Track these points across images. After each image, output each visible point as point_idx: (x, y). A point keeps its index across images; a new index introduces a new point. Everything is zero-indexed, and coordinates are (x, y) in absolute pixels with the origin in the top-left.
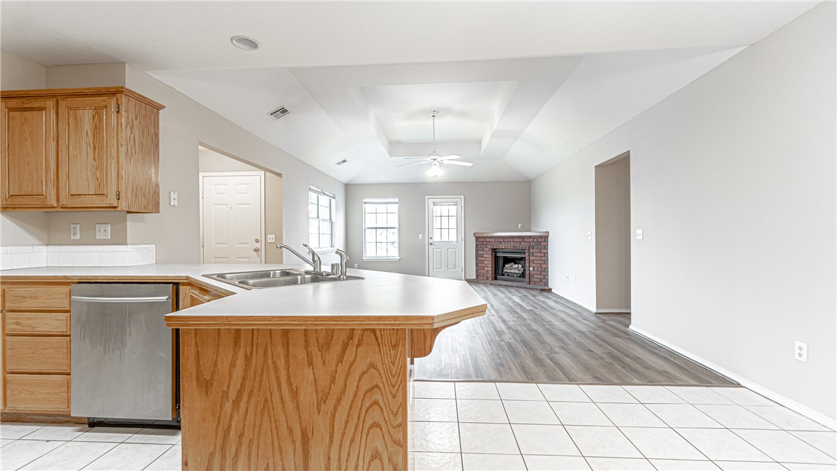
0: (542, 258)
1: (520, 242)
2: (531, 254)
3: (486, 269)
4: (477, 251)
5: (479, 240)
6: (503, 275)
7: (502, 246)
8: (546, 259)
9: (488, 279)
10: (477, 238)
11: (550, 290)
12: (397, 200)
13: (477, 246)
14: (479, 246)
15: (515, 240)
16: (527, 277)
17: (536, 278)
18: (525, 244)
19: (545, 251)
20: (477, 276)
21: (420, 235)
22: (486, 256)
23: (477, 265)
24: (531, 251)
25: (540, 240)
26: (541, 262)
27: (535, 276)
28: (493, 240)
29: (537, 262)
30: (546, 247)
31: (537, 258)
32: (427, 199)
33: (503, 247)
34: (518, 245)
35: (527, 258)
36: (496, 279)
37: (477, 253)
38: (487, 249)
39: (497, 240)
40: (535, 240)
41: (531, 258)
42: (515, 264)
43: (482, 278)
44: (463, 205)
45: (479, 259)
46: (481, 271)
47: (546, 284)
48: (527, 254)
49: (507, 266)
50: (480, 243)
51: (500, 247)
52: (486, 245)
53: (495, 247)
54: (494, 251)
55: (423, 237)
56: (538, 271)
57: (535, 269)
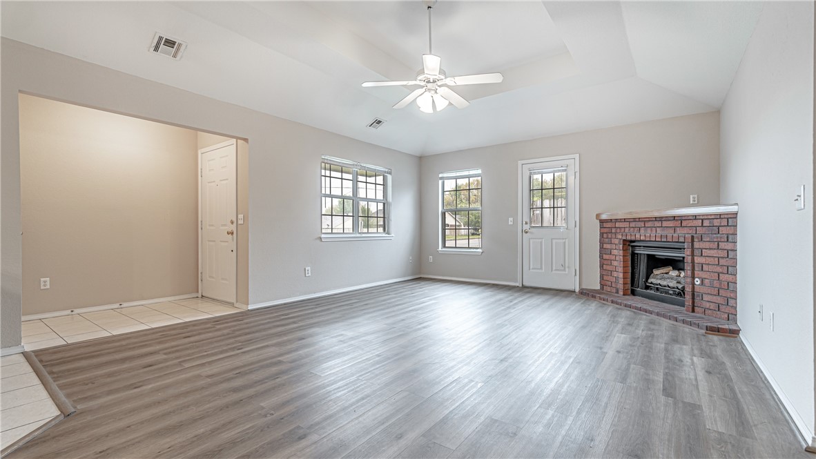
0: (722, 262)
1: (675, 228)
2: (697, 252)
3: (615, 274)
4: (602, 243)
5: (605, 225)
6: (647, 288)
7: (641, 235)
8: (729, 262)
9: (617, 292)
10: (602, 222)
11: (735, 333)
12: (479, 171)
13: (602, 234)
14: (605, 236)
15: (665, 224)
16: (688, 297)
17: (707, 301)
18: (685, 231)
19: (729, 246)
20: (602, 286)
21: (511, 219)
22: (615, 252)
23: (602, 266)
24: (696, 245)
25: (716, 223)
26: (719, 269)
27: (706, 298)
28: (626, 224)
29: (711, 268)
30: (731, 238)
31: (709, 260)
32: (520, 166)
33: (642, 238)
34: (669, 233)
35: (688, 259)
36: (633, 293)
37: (602, 248)
38: (616, 241)
39: (633, 225)
40: (706, 223)
41: (697, 260)
42: (674, 269)
43: (609, 289)
44: (577, 169)
45: (605, 257)
46: (609, 278)
47: (732, 317)
48: (688, 252)
49: (656, 272)
50: (605, 230)
51: (638, 236)
52: (615, 233)
53: (629, 238)
54: (629, 244)
55: (515, 221)
56: (712, 286)
57: (706, 281)
